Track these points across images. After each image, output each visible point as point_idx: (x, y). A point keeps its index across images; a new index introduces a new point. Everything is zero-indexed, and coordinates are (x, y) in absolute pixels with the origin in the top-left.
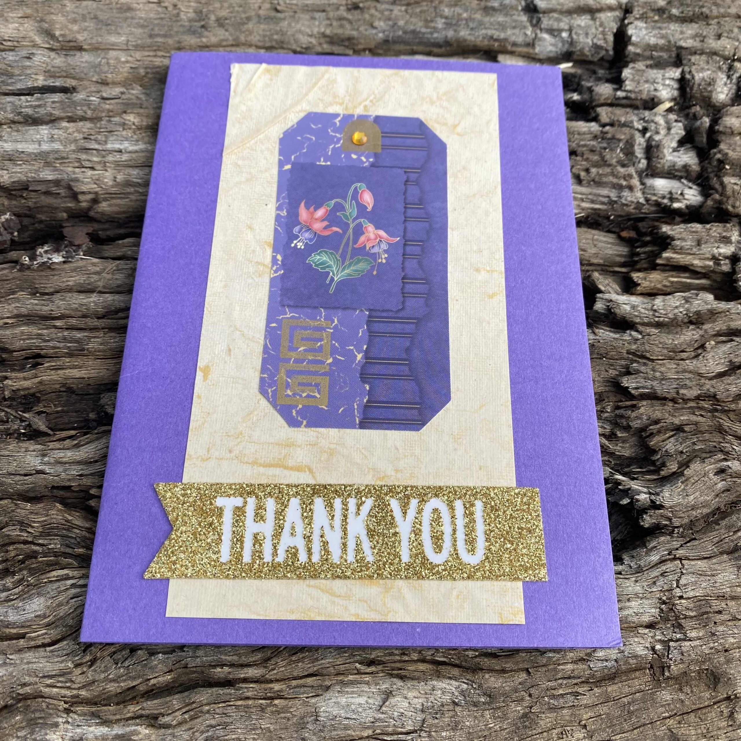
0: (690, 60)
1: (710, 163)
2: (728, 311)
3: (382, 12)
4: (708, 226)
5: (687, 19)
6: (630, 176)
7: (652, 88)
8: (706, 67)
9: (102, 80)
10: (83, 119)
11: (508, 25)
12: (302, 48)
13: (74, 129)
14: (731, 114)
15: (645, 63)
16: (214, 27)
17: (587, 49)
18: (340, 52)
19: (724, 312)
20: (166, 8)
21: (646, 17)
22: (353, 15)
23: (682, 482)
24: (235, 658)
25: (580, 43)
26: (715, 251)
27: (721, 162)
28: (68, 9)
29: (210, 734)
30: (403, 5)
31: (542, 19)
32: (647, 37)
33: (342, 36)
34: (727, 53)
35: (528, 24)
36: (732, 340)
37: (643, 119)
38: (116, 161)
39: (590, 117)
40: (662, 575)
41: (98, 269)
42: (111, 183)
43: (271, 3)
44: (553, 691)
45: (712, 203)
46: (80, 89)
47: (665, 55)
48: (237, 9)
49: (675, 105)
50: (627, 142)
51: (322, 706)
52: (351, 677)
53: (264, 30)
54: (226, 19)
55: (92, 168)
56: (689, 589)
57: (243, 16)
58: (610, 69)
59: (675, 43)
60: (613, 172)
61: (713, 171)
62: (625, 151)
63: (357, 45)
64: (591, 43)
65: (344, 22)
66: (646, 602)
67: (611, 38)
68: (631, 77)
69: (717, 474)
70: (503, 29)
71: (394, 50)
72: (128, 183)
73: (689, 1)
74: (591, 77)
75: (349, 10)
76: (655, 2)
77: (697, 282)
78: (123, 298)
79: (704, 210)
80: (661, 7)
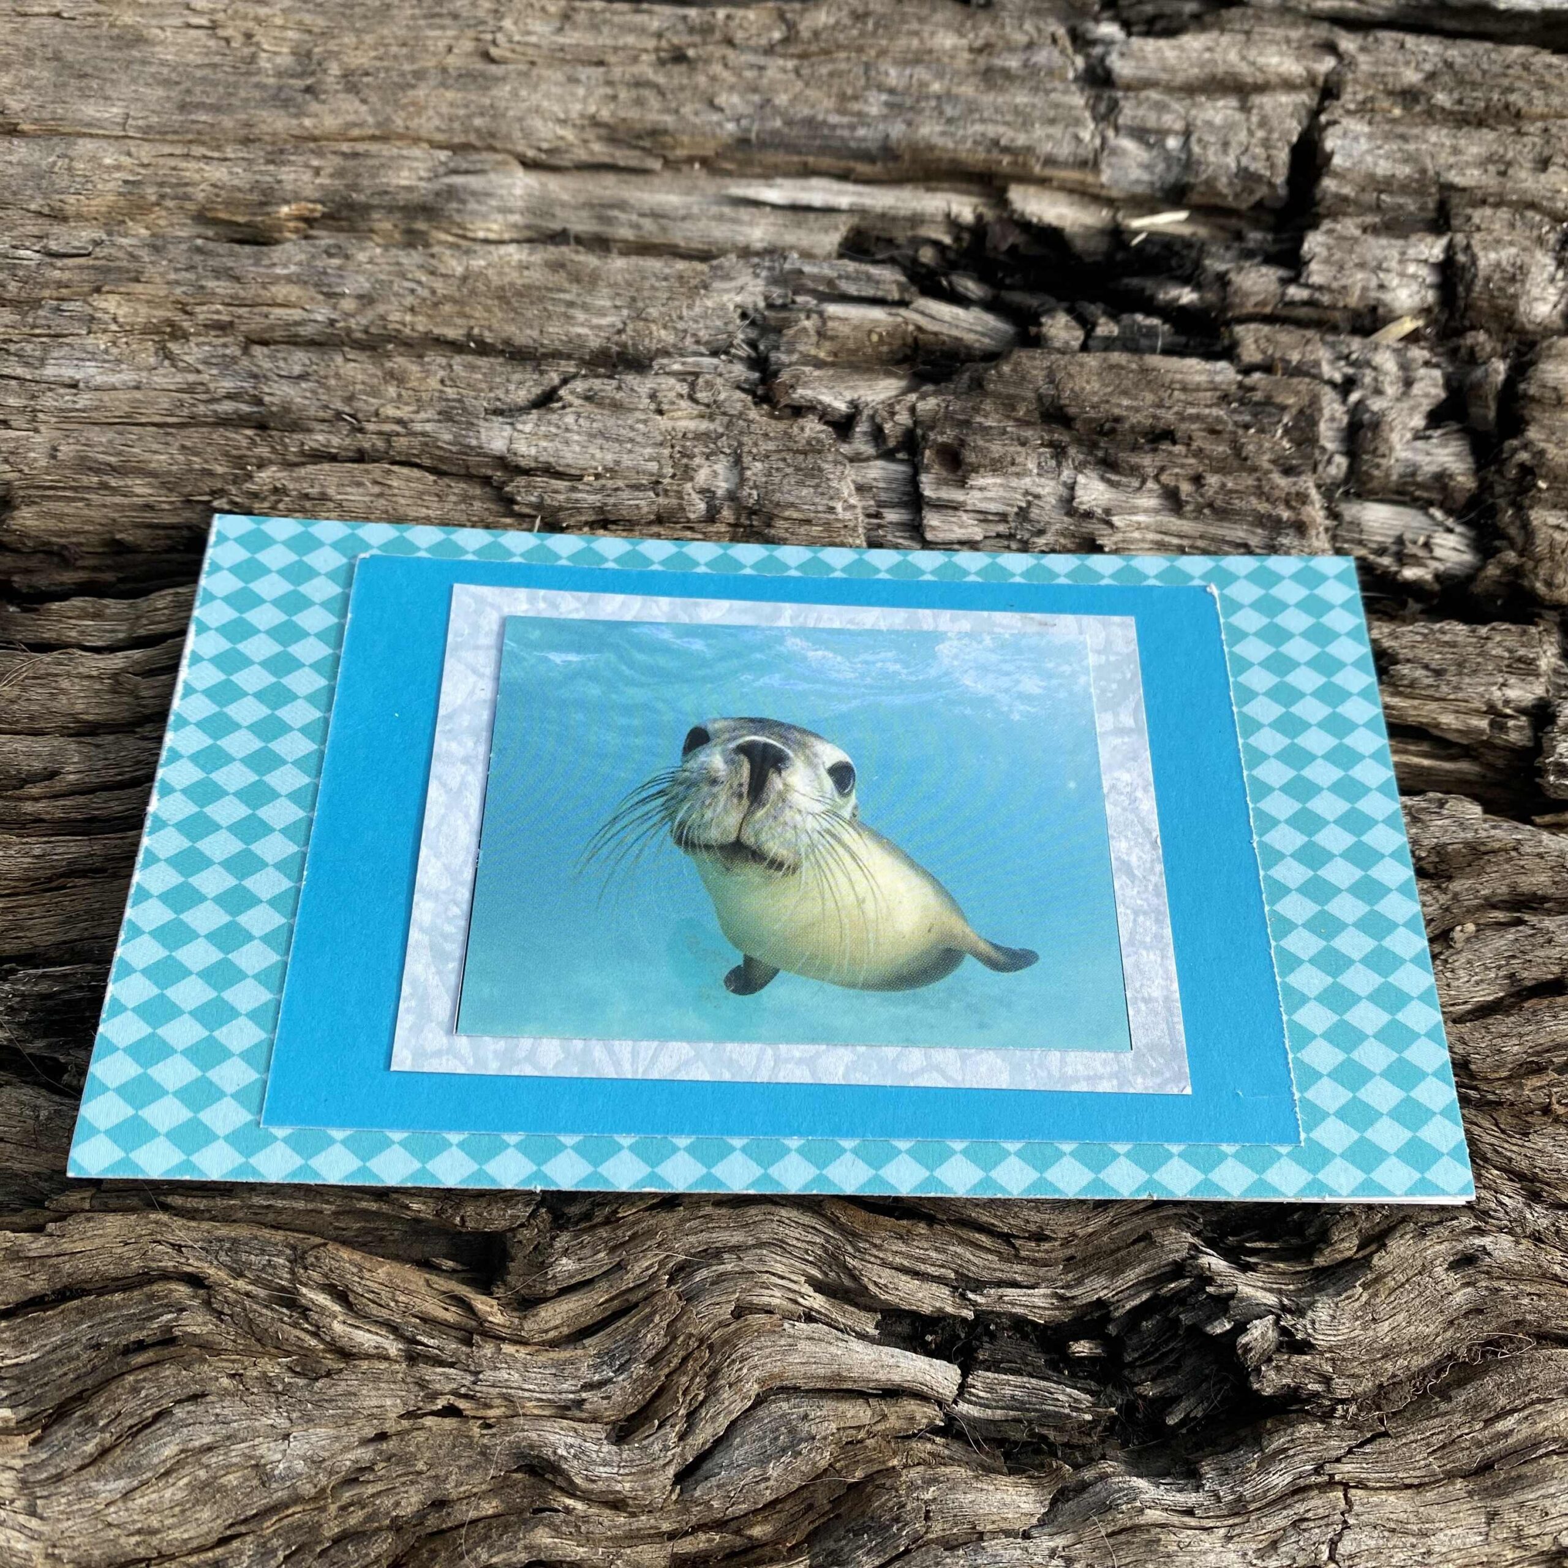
0: (1469, 218)
1: (1500, 472)
2: (1515, 849)
3: (737, 72)
4: (1483, 631)
5: (1471, 118)
6: (1303, 498)
7: (1374, 283)
8: (1507, 238)
9: (52, 209)
11: (1037, 113)
12: (540, 150)
14: (1561, 355)
15: (1359, 220)
16: (336, 92)
17: (1224, 180)
18: (633, 163)
19: (1506, 851)
20: (228, 40)
21: (1372, 110)
22: (670, 76)
23: (1365, 1286)
25: (1208, 165)
26: (1496, 694)
27: (1527, 472)
30: (792, 56)
31: (1122, 103)
32: (1369, 159)
33: (638, 126)
34: (1561, 204)
35: (1087, 114)
36: (1520, 922)
37: (1347, 357)
38: (62, 410)
39: (1218, 348)
40: (1294, 1524)
42: (43, 462)
43: (478, 40)
45: (1498, 572)
47: (1411, 205)
48: (394, 49)
49: (1426, 326)
50: (1301, 412)
53: (451, 104)
54: (367, 74)
55: (5, 424)
57: (407, 67)
58: (1275, 229)
59: (1438, 174)
60: (1259, 487)
61: (1507, 493)
62: (1296, 434)
63: (673, 148)
64: (1233, 166)
65: (647, 93)
67: (1283, 156)
68: (1324, 253)
69: (1454, 1266)
70: (1024, 124)
71: (761, 164)
72: (84, 465)
73: (1477, 76)
74: (1228, 248)
75: (662, 62)
76: (1397, 75)
77: (1448, 766)
78: (42, 746)
79: (1477, 588)
80: (1412, 85)
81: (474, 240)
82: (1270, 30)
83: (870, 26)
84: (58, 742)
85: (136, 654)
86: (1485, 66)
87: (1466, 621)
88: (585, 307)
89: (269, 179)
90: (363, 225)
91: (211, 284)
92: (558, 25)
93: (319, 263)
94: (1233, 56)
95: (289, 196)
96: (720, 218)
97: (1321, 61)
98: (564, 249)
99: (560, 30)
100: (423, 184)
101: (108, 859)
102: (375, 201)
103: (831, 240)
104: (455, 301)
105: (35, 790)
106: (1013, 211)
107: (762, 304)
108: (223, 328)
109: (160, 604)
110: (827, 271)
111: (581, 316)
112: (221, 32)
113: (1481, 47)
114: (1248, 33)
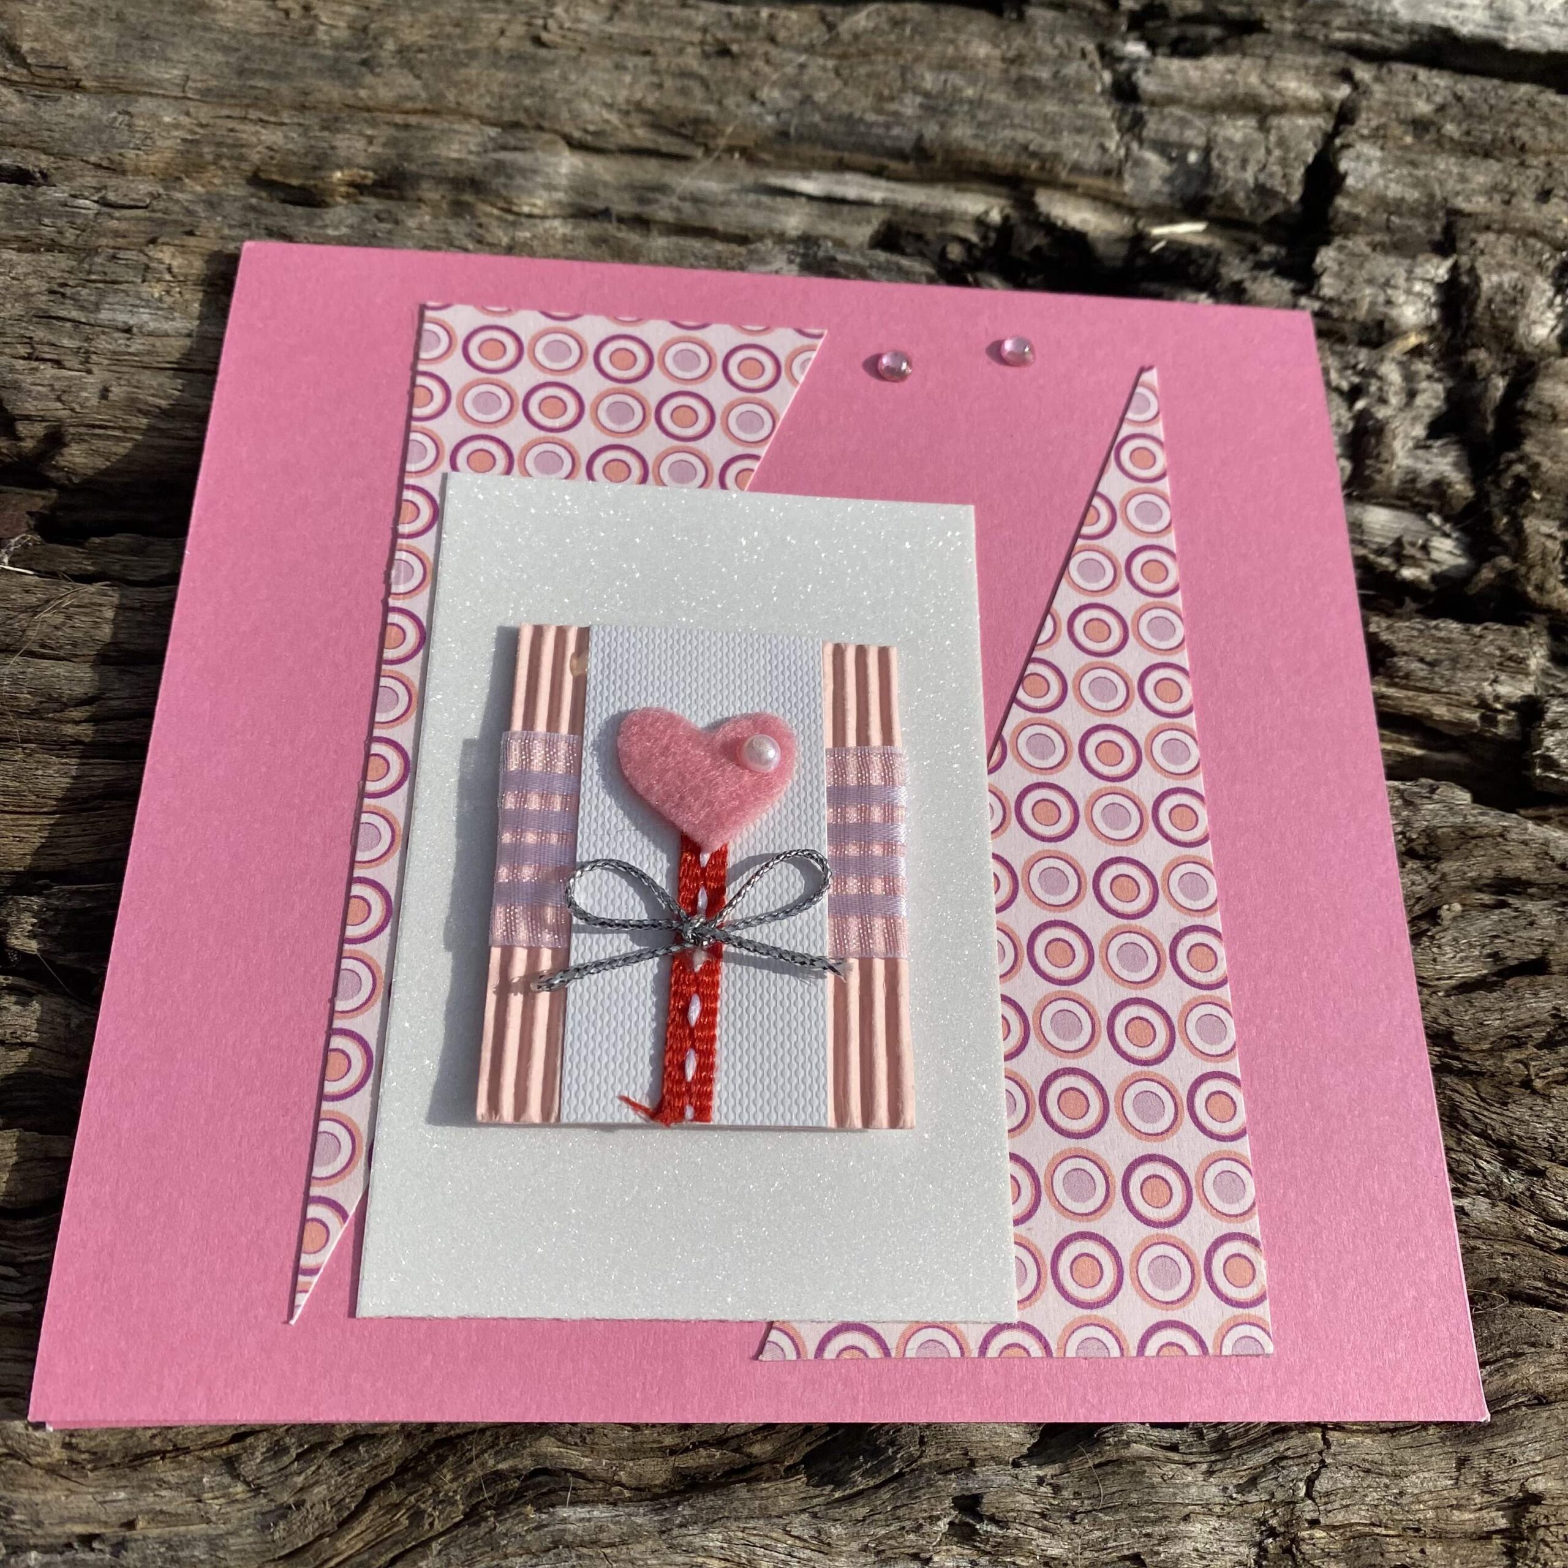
0: (1473, 243)
1: (1497, 484)
2: (1502, 835)
3: (779, 68)
4: (1477, 629)
5: (1477, 149)
7: (1381, 299)
8: (1509, 262)
9: (111, 161)
10: (53, 246)
11: (1065, 122)
12: (586, 131)
13: (30, 269)
14: (1557, 375)
15: (1368, 239)
16: (391, 66)
17: (1241, 195)
18: (674, 149)
19: (1493, 837)
20: (287, 13)
21: (1385, 137)
22: (714, 68)
25: (1227, 179)
26: (1487, 688)
27: (1520, 481)
30: (832, 56)
31: (1147, 117)
32: (1381, 182)
33: (681, 116)
34: (1560, 234)
35: (1113, 126)
36: (1503, 905)
37: (1354, 367)
38: (115, 353)
40: (1274, 1462)
41: (33, 600)
42: (94, 402)
43: (529, 24)
45: (1492, 575)
46: (56, 177)
47: (1418, 227)
48: (449, 29)
49: (1430, 343)
53: (502, 84)
54: (421, 51)
55: (58, 364)
56: (1337, 1505)
57: (460, 46)
58: (1289, 244)
59: (1445, 199)
61: (1503, 503)
63: (714, 137)
64: (1251, 182)
65: (691, 83)
66: (1230, 1526)
67: (1298, 173)
68: (1336, 268)
70: (1053, 131)
71: (798, 157)
72: (134, 406)
73: (1485, 109)
74: (1243, 259)
75: (706, 56)
76: (1409, 105)
77: (1439, 756)
79: (1472, 590)
80: (1423, 116)
81: (518, 214)
82: (1289, 56)
83: (908, 31)
86: (1493, 101)
87: (1459, 620)
89: (325, 145)
90: (410, 194)
92: (607, 14)
93: (368, 226)
94: (1254, 79)
95: (341, 162)
96: (758, 205)
97: (1338, 89)
98: (606, 225)
99: (610, 19)
100: (472, 158)
102: (427, 171)
103: (862, 233)
105: (74, 713)
106: (1040, 214)
110: (859, 259)
112: (281, 4)
113: (1489, 83)
114: (1268, 59)
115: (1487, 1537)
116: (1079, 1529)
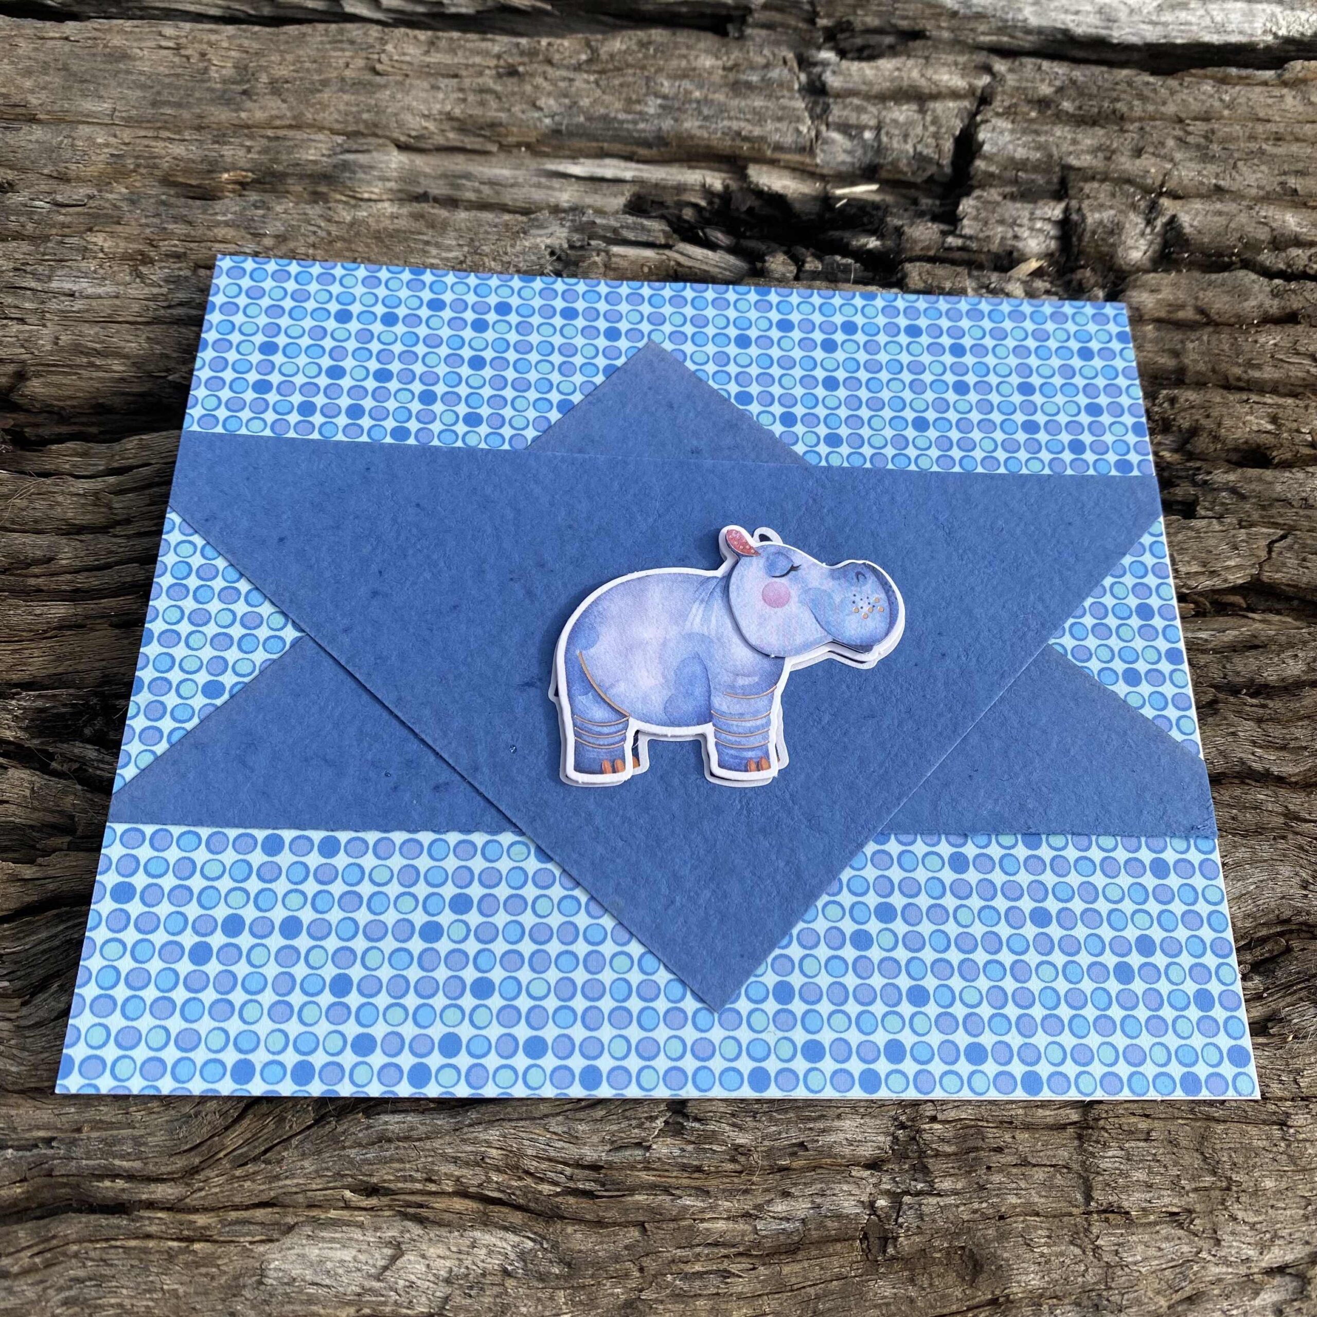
0: (1081, 190)
3: (554, 82)
5: (1087, 119)
7: (1010, 234)
8: (1109, 204)
9: (59, 173)
10: (18, 236)
11: (769, 113)
12: (410, 136)
14: (1143, 286)
15: (1001, 190)
16: (264, 94)
17: (905, 161)
18: (477, 147)
20: (188, 58)
21: (1015, 113)
22: (505, 85)
24: (137, 1164)
25: (893, 151)
28: (20, 51)
29: (72, 1293)
30: (595, 72)
31: (832, 106)
32: (1011, 147)
33: (481, 120)
34: (1149, 181)
35: (806, 114)
37: (988, 286)
38: (62, 312)
39: (893, 279)
41: (5, 490)
42: (48, 347)
43: (368, 59)
44: (682, 1266)
46: (21, 185)
47: (1040, 180)
48: (307, 65)
49: (1048, 266)
51: (275, 1260)
52: (333, 1214)
53: (347, 104)
54: (287, 82)
55: (22, 321)
57: (316, 77)
58: (942, 197)
59: (1061, 158)
63: (506, 136)
64: (911, 151)
65: (488, 97)
66: (870, 1122)
67: (948, 145)
68: (974, 213)
70: (760, 121)
71: (569, 148)
72: (78, 349)
73: (1094, 90)
74: (906, 210)
75: (499, 76)
76: (1035, 89)
78: (43, 541)
80: (1045, 97)
81: (362, 200)
82: (944, 56)
83: (651, 51)
84: (55, 538)
85: (111, 479)
86: (1100, 83)
88: (438, 245)
89: (214, 154)
90: (281, 188)
91: (171, 226)
92: (426, 49)
93: (248, 213)
94: (915, 74)
95: (228, 167)
96: (539, 186)
97: (980, 78)
98: (424, 205)
99: (427, 52)
100: (324, 159)
101: (87, 617)
102: (290, 170)
103: (619, 202)
104: (343, 239)
105: (36, 570)
106: (751, 183)
107: (566, 246)
108: (178, 257)
109: (129, 446)
110: (613, 223)
111: (434, 251)
112: (183, 52)
113: (1097, 70)
115: (1064, 1127)
116: (758, 1125)
